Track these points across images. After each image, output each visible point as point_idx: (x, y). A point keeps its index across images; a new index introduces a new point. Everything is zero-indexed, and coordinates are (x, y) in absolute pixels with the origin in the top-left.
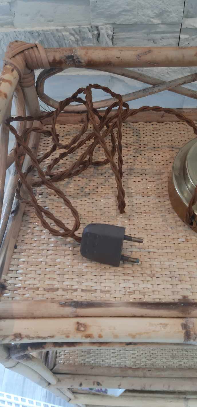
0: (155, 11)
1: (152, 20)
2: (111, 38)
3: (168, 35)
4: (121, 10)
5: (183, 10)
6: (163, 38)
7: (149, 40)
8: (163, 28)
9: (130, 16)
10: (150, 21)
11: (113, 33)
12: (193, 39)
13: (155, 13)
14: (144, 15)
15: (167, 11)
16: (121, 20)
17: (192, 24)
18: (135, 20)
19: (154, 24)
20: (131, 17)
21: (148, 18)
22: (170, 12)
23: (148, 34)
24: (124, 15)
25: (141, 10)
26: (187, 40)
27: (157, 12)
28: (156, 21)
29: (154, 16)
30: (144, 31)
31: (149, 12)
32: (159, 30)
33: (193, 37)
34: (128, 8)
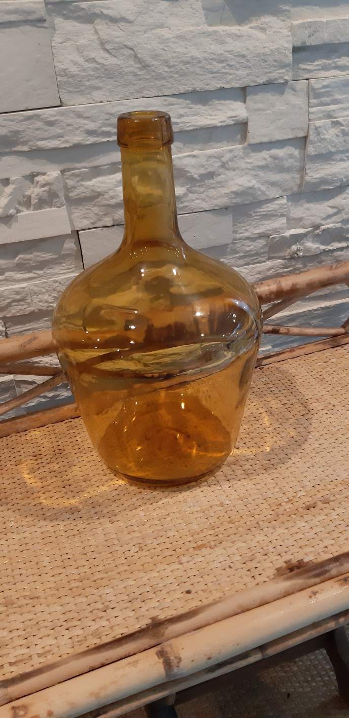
0: (53, 295)
2: (4, 334)
4: (9, 300)
9: (23, 305)
10: (51, 306)
11: (6, 328)
13: (54, 297)
14: (40, 302)
16: (14, 311)
18: (32, 309)
20: (25, 307)
21: (47, 304)
24: (15, 305)
25: (35, 297)
27: (56, 295)
29: (53, 301)
30: (45, 319)
31: (46, 297)
34: (18, 297)
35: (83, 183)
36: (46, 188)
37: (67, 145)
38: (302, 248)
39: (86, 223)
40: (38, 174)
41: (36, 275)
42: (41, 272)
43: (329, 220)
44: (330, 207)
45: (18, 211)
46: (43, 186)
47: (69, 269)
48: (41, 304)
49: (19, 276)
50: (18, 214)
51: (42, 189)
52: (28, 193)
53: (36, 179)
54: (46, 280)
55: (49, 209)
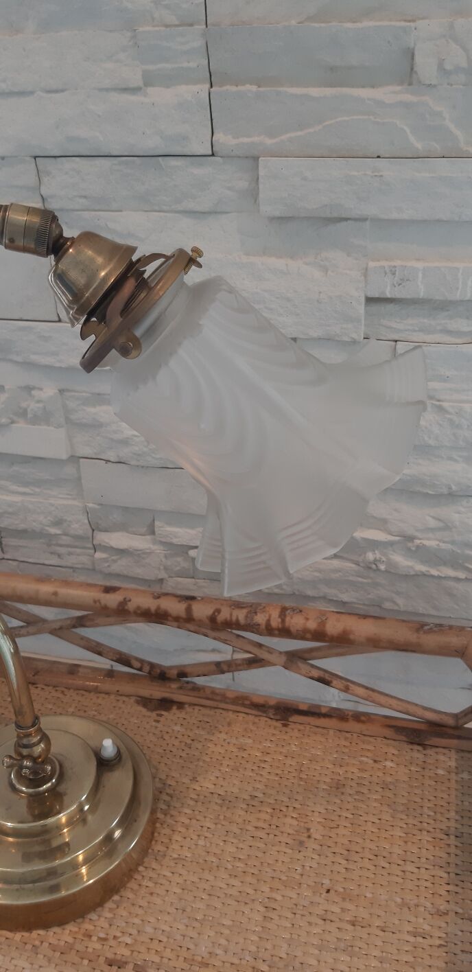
0: (49, 518)
1: (47, 528)
3: (78, 551)
5: (86, 521)
6: (70, 554)
7: (52, 553)
8: (65, 540)
12: (115, 561)
13: (49, 520)
14: (34, 521)
15: (66, 521)
17: (107, 541)
18: (22, 526)
19: (51, 535)
21: (41, 526)
22: (70, 522)
23: (49, 545)
24: (7, 518)
25: (29, 514)
26: (105, 560)
27: (52, 519)
28: (53, 531)
29: (49, 524)
30: (41, 540)
31: (41, 518)
32: (60, 542)
33: (113, 558)
34: (10, 510)
35: (85, 408)
36: (41, 405)
37: (63, 365)
38: (384, 559)
39: (87, 451)
40: (34, 388)
41: (32, 492)
42: (37, 490)
43: (431, 535)
44: (433, 518)
45: (13, 422)
46: (39, 401)
47: (68, 494)
48: (34, 524)
49: (14, 488)
50: (13, 425)
51: (38, 405)
52: (24, 405)
53: (33, 392)
54: (41, 500)
55: (45, 427)
